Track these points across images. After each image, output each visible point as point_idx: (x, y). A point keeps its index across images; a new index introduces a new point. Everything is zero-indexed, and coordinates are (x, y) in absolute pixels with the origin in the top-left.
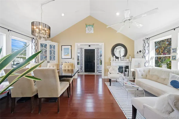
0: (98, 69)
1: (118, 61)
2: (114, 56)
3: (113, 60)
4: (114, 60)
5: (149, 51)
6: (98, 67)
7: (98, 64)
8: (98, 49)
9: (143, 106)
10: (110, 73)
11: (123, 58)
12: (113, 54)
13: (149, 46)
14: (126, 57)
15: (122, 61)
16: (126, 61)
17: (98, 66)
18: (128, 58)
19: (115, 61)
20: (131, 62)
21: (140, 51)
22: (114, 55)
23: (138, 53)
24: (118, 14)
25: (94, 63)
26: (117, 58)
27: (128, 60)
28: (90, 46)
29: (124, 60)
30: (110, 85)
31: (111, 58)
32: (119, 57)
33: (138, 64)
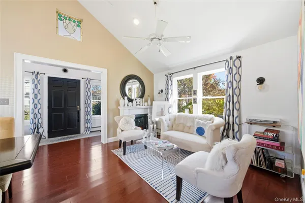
0: (89, 125)
1: (132, 105)
2: (126, 98)
3: (124, 105)
4: (126, 105)
5: (172, 90)
6: (87, 121)
7: (87, 113)
8: (88, 80)
9: (197, 171)
10: (122, 131)
11: (140, 101)
12: (123, 94)
13: (172, 85)
14: (143, 99)
15: (138, 106)
16: (144, 107)
17: (89, 117)
18: (146, 101)
19: (128, 106)
20: (151, 108)
21: (162, 91)
22: (126, 96)
23: (159, 93)
24: (136, 22)
25: (79, 112)
26: (131, 100)
27: (146, 104)
28: (65, 71)
29: (141, 105)
30: (124, 154)
31: (120, 101)
32: (133, 98)
33: (160, 110)
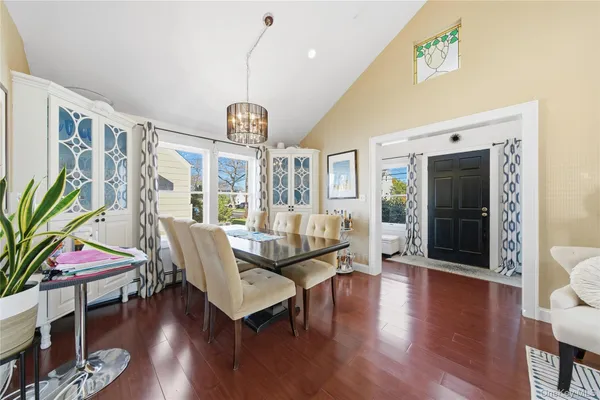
0: (511, 256)
6: (506, 244)
7: (505, 225)
8: (511, 145)
10: (580, 304)
17: (511, 236)
28: (455, 138)
